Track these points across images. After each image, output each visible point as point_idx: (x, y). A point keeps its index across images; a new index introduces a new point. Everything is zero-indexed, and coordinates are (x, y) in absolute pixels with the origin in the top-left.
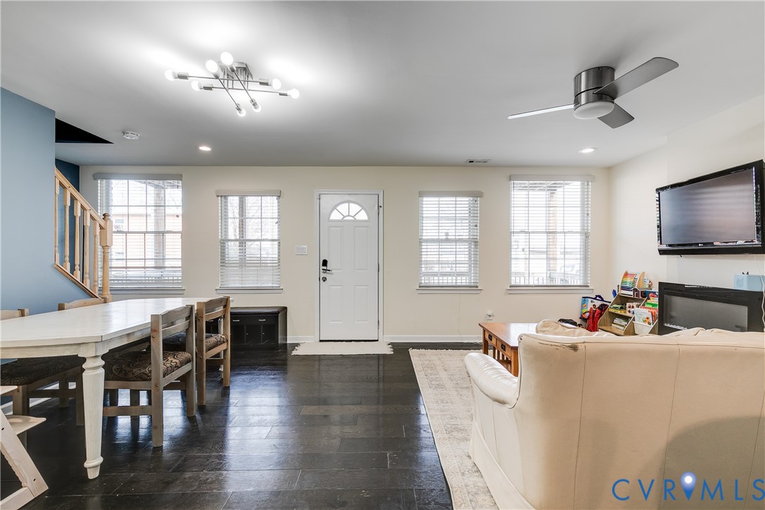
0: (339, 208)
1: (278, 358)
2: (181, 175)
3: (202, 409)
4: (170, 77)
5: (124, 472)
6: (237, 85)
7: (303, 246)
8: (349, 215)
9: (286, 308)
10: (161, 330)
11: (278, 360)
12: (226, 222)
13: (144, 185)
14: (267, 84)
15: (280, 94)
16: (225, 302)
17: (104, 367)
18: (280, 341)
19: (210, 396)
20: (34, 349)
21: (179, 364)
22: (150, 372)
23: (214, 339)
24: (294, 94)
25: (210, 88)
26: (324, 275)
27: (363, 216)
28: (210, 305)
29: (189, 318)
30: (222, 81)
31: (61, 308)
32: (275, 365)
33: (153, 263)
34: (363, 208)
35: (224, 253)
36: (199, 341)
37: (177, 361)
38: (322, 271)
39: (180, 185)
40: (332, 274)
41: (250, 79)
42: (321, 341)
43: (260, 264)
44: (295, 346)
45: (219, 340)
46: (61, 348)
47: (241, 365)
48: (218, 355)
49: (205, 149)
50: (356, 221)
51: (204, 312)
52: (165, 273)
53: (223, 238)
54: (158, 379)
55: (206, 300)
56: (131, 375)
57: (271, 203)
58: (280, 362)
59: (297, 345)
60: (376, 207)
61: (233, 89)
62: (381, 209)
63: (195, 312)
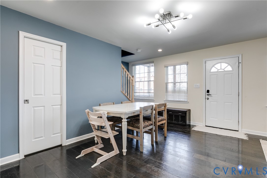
0: (215, 66)
1: (186, 130)
2: (154, 61)
3: (156, 143)
4: (145, 26)
5: (132, 157)
6: (167, 21)
7: (198, 84)
8: (221, 69)
9: (190, 110)
10: (142, 112)
11: (186, 131)
12: (168, 76)
13: (144, 66)
14: (178, 16)
15: (184, 19)
16: (165, 105)
17: (127, 122)
18: (187, 123)
19: (160, 138)
20: (112, 114)
21: (148, 125)
22: (139, 126)
23: (161, 118)
24: (190, 17)
25: (158, 26)
26: (208, 97)
27: (229, 68)
28: (159, 106)
29: (152, 109)
30: (161, 21)
31: (122, 103)
32: (184, 132)
33: (147, 91)
34: (229, 64)
35: (167, 87)
36: (155, 118)
37: (148, 124)
38: (206, 95)
39: (153, 65)
40: (212, 96)
41: (172, 17)
42: (206, 126)
43: (180, 91)
44: (194, 126)
45: (162, 119)
46: (118, 114)
47: (172, 130)
48: (163, 124)
49: (160, 50)
50: (225, 71)
51: (157, 108)
52: (150, 95)
53: (167, 82)
54: (141, 129)
55: (158, 104)
56: (134, 126)
57: (184, 67)
58: (187, 132)
59: (195, 126)
60: (237, 63)
61: (166, 23)
62: (240, 64)
63: (154, 108)
